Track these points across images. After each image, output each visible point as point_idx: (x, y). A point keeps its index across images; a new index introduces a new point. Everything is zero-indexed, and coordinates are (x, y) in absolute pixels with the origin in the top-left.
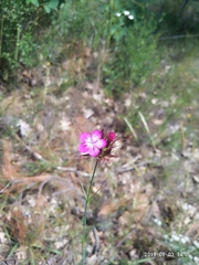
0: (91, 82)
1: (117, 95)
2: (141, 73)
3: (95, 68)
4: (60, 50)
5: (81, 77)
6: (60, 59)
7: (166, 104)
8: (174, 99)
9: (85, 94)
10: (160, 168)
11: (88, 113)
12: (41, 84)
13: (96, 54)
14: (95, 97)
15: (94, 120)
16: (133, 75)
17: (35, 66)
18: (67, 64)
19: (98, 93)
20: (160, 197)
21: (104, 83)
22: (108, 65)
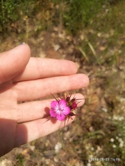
0: (56, 26)
1: (74, 33)
2: (89, 16)
3: (58, 17)
4: (33, 6)
5: (50, 23)
6: (34, 13)
7: (107, 36)
8: (112, 32)
9: (53, 35)
10: (105, 78)
11: (57, 47)
12: (24, 31)
13: (57, 7)
14: (60, 35)
15: (61, 51)
16: (84, 18)
17: (18, 19)
18: (39, 15)
19: (62, 33)
20: (106, 96)
21: (65, 26)
22: (66, 13)
